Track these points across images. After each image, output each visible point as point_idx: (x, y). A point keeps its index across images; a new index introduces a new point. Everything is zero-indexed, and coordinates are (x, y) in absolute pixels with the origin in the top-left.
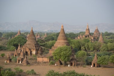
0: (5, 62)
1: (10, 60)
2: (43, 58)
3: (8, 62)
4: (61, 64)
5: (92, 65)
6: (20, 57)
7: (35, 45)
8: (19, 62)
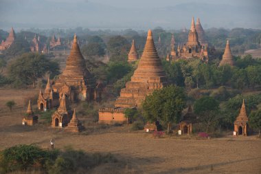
0: (23, 123)
1: (35, 119)
2: (112, 112)
3: (30, 122)
4: (160, 128)
5: (234, 130)
6: (59, 111)
7: (84, 78)
8: (57, 124)
